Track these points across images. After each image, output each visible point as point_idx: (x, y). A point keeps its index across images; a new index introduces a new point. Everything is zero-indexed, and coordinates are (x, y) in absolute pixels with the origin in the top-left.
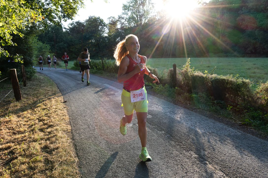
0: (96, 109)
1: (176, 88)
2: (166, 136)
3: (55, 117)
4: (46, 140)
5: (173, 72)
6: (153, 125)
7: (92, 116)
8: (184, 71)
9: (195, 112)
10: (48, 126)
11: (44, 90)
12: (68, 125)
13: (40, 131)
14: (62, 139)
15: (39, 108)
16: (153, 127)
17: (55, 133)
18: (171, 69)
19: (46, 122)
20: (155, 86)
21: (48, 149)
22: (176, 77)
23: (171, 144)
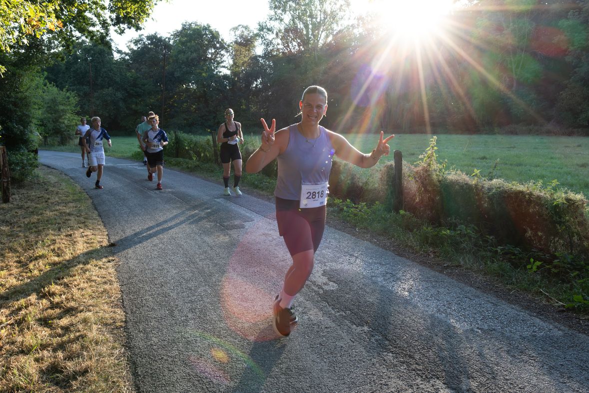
0: (192, 265)
1: (402, 212)
2: (373, 340)
3: (82, 285)
4: (55, 350)
5: (393, 172)
6: (340, 310)
7: (181, 285)
8: (423, 170)
9: (449, 275)
10: (62, 309)
11: (56, 212)
12: (116, 310)
13: (42, 325)
14: (99, 347)
15: (41, 262)
16: (340, 315)
17: (79, 331)
18: (389, 163)
19: (57, 299)
20: (348, 207)
21: (59, 375)
22: (400, 184)
23: (384, 360)
